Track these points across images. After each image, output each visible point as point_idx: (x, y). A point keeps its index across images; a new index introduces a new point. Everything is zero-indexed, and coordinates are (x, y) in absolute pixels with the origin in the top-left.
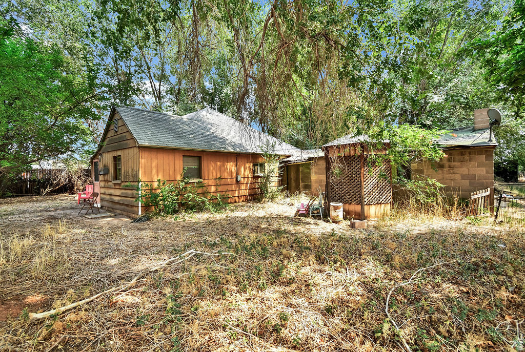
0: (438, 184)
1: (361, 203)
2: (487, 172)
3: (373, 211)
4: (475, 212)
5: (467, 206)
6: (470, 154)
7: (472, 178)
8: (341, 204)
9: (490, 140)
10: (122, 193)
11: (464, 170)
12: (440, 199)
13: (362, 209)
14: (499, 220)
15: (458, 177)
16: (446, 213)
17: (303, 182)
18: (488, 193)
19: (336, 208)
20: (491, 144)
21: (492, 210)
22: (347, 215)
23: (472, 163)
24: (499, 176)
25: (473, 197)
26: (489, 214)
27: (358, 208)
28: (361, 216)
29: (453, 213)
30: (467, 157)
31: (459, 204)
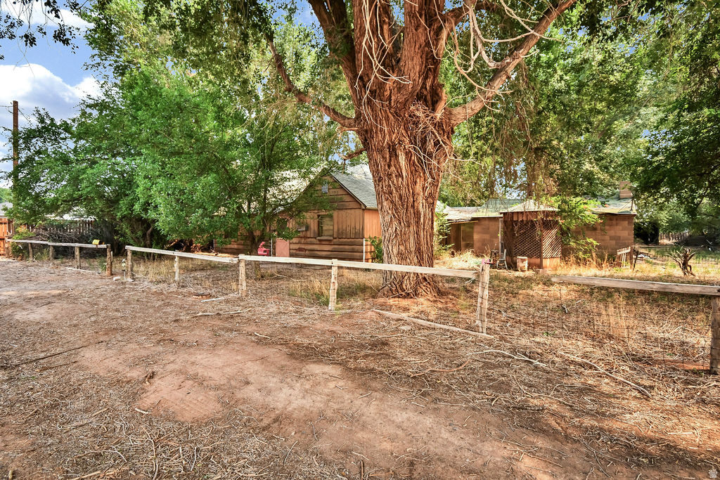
0: (595, 243)
1: (540, 256)
2: (629, 235)
3: (546, 262)
4: (619, 265)
5: (614, 261)
6: (617, 220)
7: (617, 239)
8: (526, 258)
9: (632, 210)
10: (334, 248)
11: (612, 233)
12: (594, 255)
13: (541, 262)
14: (635, 270)
15: (607, 237)
16: (600, 265)
17: (464, 240)
18: (629, 250)
19: (523, 261)
20: (632, 213)
21: (631, 263)
22: (530, 266)
23: (618, 227)
24: (638, 237)
25: (619, 253)
26: (629, 267)
27: (538, 261)
28: (540, 266)
29: (603, 265)
30: (614, 222)
31: (609, 259)
